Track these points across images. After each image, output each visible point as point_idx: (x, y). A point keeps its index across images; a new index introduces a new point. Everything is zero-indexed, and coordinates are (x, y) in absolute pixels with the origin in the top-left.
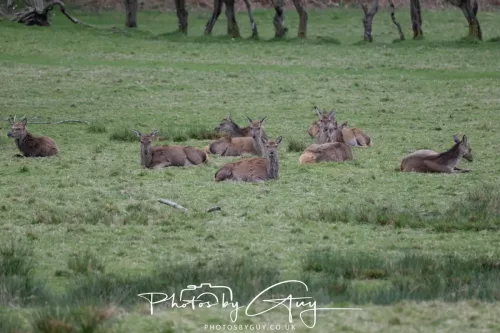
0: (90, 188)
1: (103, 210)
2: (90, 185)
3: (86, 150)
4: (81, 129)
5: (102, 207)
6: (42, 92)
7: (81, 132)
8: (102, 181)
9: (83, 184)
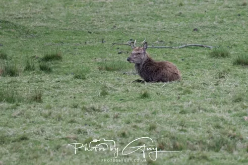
0: (212, 114)
1: (226, 137)
2: (213, 111)
3: (208, 76)
4: (203, 54)
5: (224, 134)
6: (164, 16)
7: (204, 57)
8: (225, 107)
9: (205, 110)
